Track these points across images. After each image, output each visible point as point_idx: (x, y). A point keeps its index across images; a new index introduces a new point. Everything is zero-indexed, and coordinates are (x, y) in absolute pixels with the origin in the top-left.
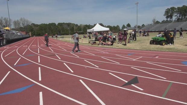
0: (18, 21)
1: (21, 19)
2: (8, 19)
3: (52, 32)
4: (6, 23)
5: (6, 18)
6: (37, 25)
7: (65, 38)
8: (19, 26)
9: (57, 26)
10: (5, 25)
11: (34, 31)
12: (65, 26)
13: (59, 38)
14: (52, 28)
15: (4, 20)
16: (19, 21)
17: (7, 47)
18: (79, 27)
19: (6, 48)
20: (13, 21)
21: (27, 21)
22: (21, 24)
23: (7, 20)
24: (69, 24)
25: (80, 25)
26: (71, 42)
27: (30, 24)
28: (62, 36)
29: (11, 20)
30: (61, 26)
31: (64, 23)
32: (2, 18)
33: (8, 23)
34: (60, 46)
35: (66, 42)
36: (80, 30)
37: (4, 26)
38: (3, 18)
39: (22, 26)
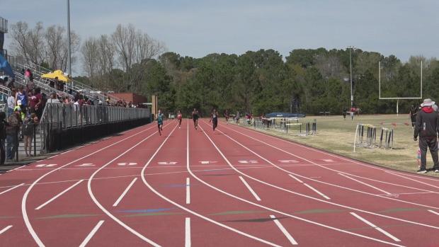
0: (104, 39)
1: (119, 33)
2: (65, 35)
3: (261, 97)
4: (54, 49)
5: (56, 29)
6: (189, 63)
7: (321, 132)
8: (108, 66)
9: (286, 67)
10: (48, 60)
11: (174, 92)
12: (327, 68)
13: (295, 128)
14: (261, 78)
15: (48, 37)
16: (110, 41)
17: (49, 166)
18: (404, 69)
19: (45, 170)
20: (82, 43)
21: (144, 43)
22: (116, 57)
23: (59, 38)
24: (348, 58)
25: (412, 59)
26: (354, 154)
27: (156, 57)
28: (310, 119)
29: (75, 36)
30: (305, 66)
31: (321, 50)
32: (39, 28)
33: (62, 53)
34: (294, 170)
35: (327, 151)
36: (409, 87)
37: (46, 67)
38: (45, 30)
39: (119, 65)
